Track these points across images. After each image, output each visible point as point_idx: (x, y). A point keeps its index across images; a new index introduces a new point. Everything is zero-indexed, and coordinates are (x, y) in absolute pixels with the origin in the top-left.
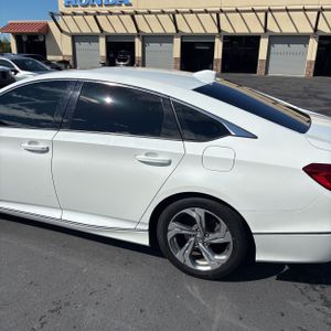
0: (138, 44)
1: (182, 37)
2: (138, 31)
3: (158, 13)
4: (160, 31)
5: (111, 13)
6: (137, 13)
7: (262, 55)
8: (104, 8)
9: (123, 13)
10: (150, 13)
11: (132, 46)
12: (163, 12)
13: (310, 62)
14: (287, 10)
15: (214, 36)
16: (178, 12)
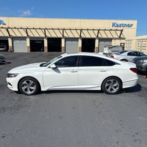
0: (10, 41)
1: (30, 38)
2: (10, 35)
3: (19, 28)
4: (20, 35)
6: (9, 28)
7: (63, 45)
9: (3, 28)
11: (7, 42)
13: (80, 48)
14: (70, 29)
15: (43, 38)
16: (28, 28)
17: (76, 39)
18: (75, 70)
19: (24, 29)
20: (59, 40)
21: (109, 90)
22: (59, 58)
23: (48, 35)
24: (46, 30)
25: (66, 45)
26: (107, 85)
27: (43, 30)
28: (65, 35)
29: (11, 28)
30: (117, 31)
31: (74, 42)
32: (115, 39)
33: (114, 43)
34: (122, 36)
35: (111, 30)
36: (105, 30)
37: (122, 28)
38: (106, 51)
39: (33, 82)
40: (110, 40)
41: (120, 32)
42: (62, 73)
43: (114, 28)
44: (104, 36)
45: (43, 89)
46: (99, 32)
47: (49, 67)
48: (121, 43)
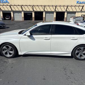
0: (12, 13)
2: (12, 10)
3: (17, 6)
4: (18, 10)
5: (4, 5)
6: (11, 5)
7: (44, 16)
8: (1, 4)
9: (7, 5)
10: (15, 5)
12: (19, 5)
14: (49, 6)
15: (32, 12)
16: (22, 5)
17: (52, 12)
18: (48, 38)
19: (20, 6)
20: (42, 13)
21: (78, 56)
22: (35, 26)
23: (35, 10)
24: (34, 7)
25: (46, 16)
26: (77, 52)
27: (32, 7)
28: (46, 10)
29: (13, 6)
30: (79, 7)
31: (51, 14)
32: (78, 12)
33: (77, 15)
34: (83, 10)
35: (76, 6)
36: (72, 6)
37: (83, 5)
38: (72, 20)
39: (11, 47)
40: (75, 13)
41: (82, 7)
42: (36, 40)
43: (78, 5)
44: (71, 10)
45: (20, 53)
46: (67, 7)
47: (25, 35)
48: (82, 15)
